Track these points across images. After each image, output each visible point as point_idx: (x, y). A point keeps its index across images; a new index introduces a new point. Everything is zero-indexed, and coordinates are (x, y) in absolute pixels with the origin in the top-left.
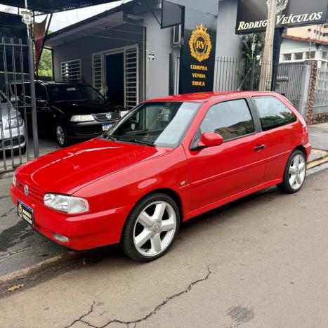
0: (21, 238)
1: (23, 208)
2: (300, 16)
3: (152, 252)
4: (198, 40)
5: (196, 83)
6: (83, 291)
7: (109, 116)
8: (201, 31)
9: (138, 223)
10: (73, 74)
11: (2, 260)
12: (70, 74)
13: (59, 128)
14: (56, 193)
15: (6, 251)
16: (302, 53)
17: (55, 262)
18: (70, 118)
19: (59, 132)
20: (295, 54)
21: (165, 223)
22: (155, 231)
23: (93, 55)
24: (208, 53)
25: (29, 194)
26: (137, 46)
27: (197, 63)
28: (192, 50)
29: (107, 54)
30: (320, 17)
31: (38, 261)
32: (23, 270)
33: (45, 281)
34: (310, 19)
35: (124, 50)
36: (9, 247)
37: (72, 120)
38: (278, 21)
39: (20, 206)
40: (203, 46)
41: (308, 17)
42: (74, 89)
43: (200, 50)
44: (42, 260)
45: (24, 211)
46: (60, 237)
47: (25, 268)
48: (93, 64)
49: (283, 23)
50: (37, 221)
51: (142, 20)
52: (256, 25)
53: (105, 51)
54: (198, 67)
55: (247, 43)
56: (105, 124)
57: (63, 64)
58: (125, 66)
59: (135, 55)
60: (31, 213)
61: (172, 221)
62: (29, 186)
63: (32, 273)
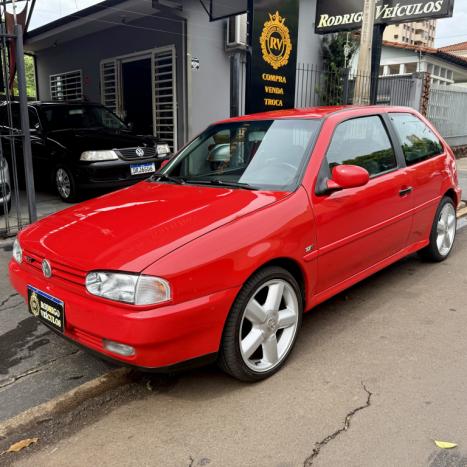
0: (30, 349)
1: (41, 298)
2: (410, 7)
3: (265, 365)
4: (272, 36)
5: (270, 102)
6: (165, 438)
7: (140, 152)
8: (277, 22)
9: (245, 319)
10: (69, 92)
11: (4, 389)
12: (64, 93)
13: (60, 172)
14: (109, 271)
15: (7, 373)
16: (398, 66)
17: (97, 387)
18: (80, 156)
19: (60, 178)
20: (389, 66)
21: (283, 315)
22: (269, 330)
23: (102, 62)
24: (287, 56)
25: (53, 275)
26: (172, 48)
27: (272, 71)
28: (264, 51)
29: (124, 61)
30: (439, 8)
31: (67, 388)
32: (44, 405)
33: (89, 424)
34: (425, 10)
35: (152, 54)
36: (11, 366)
37: (82, 159)
38: (378, 14)
39: (34, 297)
40: (279, 46)
41: (422, 8)
42: (80, 112)
43: (276, 52)
44: (74, 387)
45: (43, 305)
46: (116, 347)
47: (46, 401)
48: (102, 76)
49: (385, 17)
50: (71, 321)
51: (180, 9)
52: (345, 20)
53: (120, 57)
54: (272, 78)
55: (330, 47)
56: (136, 165)
57: (53, 78)
58: (153, 78)
59: (170, 61)
60: (58, 307)
61: (292, 311)
62: (51, 261)
63: (62, 410)
